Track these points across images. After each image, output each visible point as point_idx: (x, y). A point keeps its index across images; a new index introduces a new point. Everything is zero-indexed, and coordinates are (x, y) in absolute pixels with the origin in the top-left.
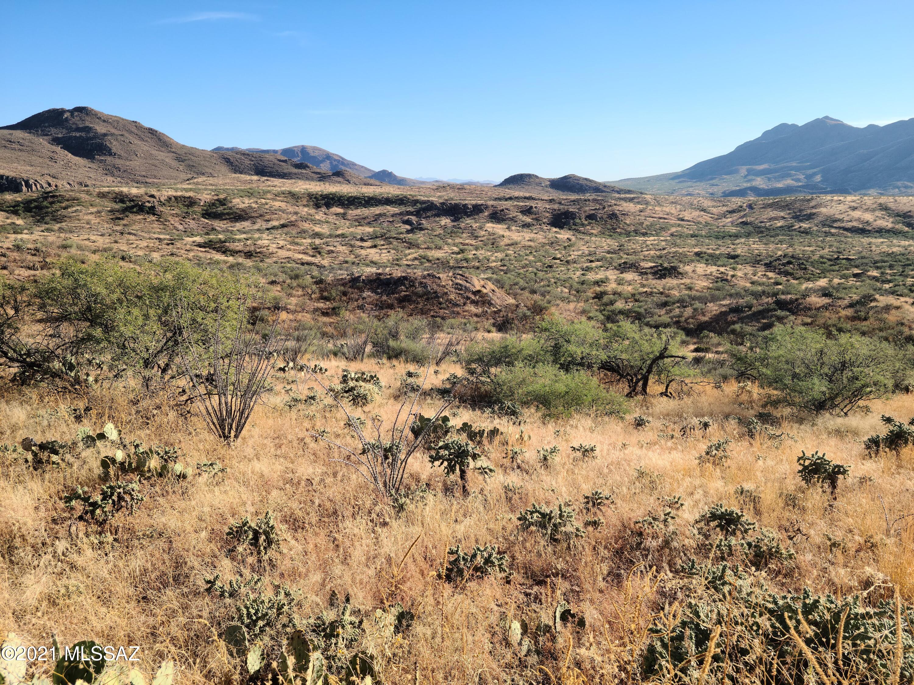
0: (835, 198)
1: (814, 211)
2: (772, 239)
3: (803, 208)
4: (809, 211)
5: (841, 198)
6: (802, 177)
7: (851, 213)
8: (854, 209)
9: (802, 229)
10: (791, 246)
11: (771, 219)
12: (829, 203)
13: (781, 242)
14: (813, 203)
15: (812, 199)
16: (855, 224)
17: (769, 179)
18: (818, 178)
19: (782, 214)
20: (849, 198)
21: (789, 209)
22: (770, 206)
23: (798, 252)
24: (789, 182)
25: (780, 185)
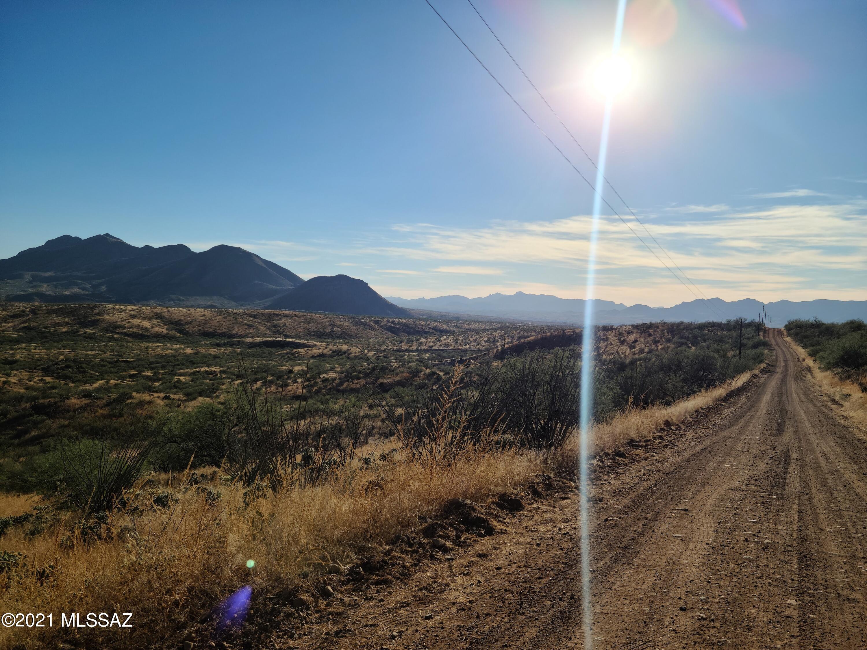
0: (117, 307)
1: (98, 318)
2: (56, 344)
3: (87, 314)
4: (93, 318)
5: (122, 307)
6: (88, 286)
7: (131, 320)
8: (134, 317)
9: (87, 335)
10: (74, 350)
11: (56, 325)
12: (111, 311)
13: (64, 347)
14: (96, 311)
15: (96, 307)
16: (135, 330)
17: (56, 287)
18: (104, 288)
19: (67, 320)
20: (129, 307)
21: (73, 316)
22: (55, 312)
23: (80, 356)
24: (76, 290)
25: (67, 293)
